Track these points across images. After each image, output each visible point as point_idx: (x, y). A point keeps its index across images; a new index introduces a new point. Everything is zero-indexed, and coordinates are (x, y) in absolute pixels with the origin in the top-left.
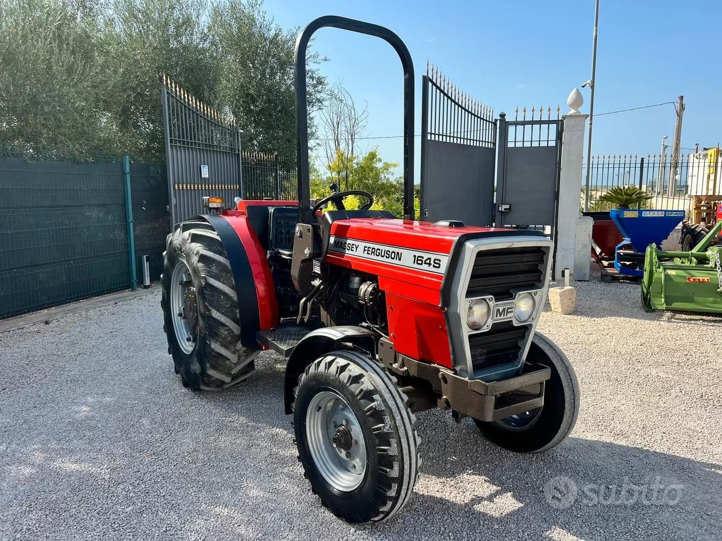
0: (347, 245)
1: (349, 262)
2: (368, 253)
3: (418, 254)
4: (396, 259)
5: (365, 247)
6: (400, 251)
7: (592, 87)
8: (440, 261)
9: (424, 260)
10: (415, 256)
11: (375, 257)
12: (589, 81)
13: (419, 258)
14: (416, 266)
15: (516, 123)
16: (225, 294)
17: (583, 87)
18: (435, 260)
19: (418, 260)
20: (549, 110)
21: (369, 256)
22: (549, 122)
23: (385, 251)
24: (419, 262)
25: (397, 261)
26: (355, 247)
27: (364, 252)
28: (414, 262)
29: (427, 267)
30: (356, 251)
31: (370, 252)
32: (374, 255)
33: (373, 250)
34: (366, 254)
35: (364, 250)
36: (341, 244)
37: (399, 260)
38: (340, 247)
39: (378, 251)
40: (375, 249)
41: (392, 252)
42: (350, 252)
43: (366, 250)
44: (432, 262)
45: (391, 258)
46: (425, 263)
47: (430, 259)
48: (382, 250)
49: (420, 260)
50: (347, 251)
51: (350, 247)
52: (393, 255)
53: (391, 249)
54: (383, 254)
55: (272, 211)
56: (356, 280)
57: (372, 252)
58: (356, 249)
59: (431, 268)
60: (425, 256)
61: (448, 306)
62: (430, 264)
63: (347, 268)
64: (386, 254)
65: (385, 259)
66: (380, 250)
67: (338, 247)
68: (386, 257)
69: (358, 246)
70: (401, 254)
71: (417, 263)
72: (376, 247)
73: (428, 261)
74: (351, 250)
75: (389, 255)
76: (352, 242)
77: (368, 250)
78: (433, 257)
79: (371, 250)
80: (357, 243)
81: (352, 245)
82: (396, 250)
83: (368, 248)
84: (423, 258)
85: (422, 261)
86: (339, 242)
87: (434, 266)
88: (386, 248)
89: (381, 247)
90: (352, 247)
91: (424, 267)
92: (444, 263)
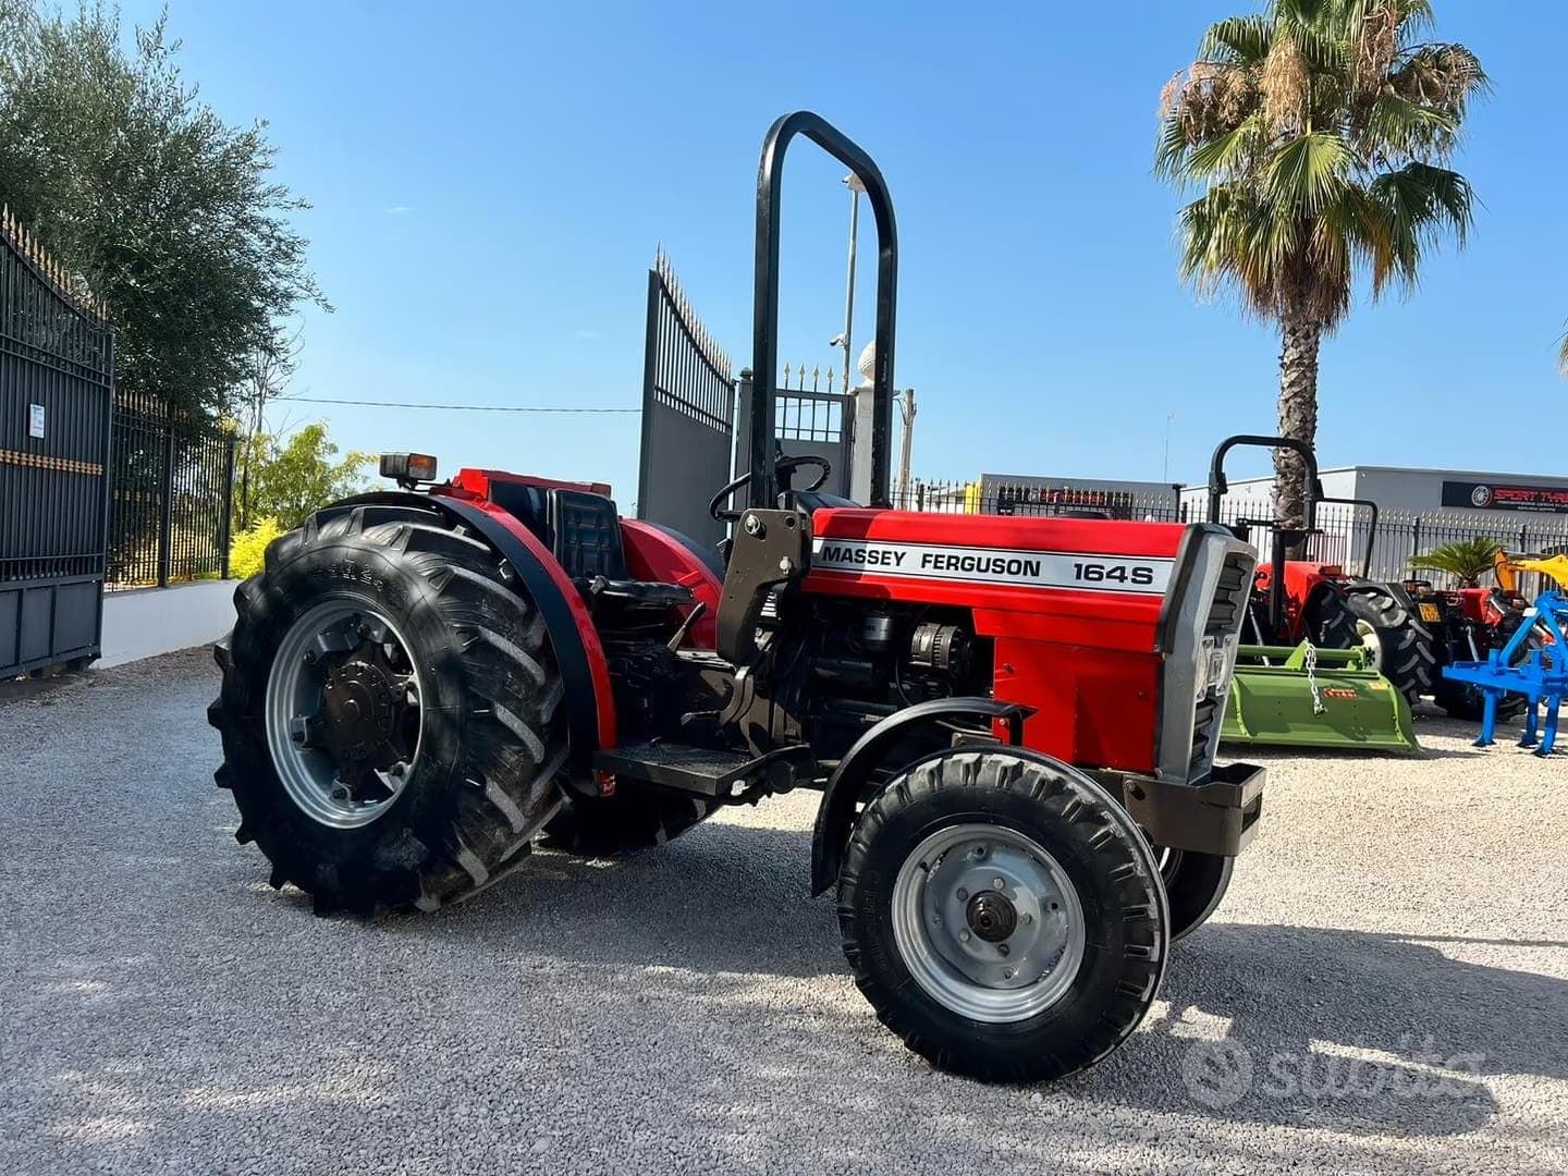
0: (866, 555)
1: (882, 586)
2: (936, 567)
3: (1085, 561)
4: (1025, 574)
5: (925, 556)
6: (1033, 558)
7: (847, 347)
8: (1150, 571)
9: (1105, 572)
10: (1079, 566)
11: (961, 573)
12: (842, 336)
13: (1091, 569)
14: (1083, 582)
16: (516, 667)
17: (833, 344)
18: (1135, 570)
19: (1087, 572)
20: (830, 375)
21: (944, 572)
22: (829, 397)
23: (989, 560)
24: (1091, 575)
25: (1029, 578)
26: (893, 556)
27: (923, 566)
28: (1078, 577)
29: (1114, 584)
30: (898, 564)
31: (945, 565)
32: (957, 568)
33: (953, 561)
34: (929, 567)
35: (925, 561)
36: (845, 554)
37: (1033, 574)
38: (844, 558)
39: (968, 561)
40: (957, 558)
41: (1011, 562)
42: (878, 567)
43: (930, 562)
44: (1128, 573)
45: (1009, 572)
46: (1109, 576)
47: (1123, 569)
48: (980, 559)
49: (1093, 572)
50: (867, 566)
51: (877, 558)
52: (1014, 567)
53: (1007, 556)
54: (983, 567)
55: (554, 496)
56: (884, 623)
57: (949, 565)
58: (899, 559)
59: (1128, 585)
60: (1109, 564)
61: (1170, 651)
62: (1122, 578)
63: (877, 598)
64: (992, 567)
65: (990, 575)
66: (973, 559)
67: (837, 560)
68: (994, 571)
69: (903, 554)
70: (1038, 563)
71: (1087, 577)
72: (961, 553)
73: (1118, 573)
74: (883, 563)
75: (1003, 567)
76: (881, 548)
77: (936, 561)
78: (1130, 565)
79: (945, 560)
80: (900, 549)
81: (884, 553)
82: (1023, 557)
83: (937, 556)
84: (1102, 568)
85: (1101, 574)
86: (838, 550)
87: (1134, 581)
88: (994, 555)
89: (975, 554)
90: (883, 558)
91: (1106, 583)
92: (1163, 574)
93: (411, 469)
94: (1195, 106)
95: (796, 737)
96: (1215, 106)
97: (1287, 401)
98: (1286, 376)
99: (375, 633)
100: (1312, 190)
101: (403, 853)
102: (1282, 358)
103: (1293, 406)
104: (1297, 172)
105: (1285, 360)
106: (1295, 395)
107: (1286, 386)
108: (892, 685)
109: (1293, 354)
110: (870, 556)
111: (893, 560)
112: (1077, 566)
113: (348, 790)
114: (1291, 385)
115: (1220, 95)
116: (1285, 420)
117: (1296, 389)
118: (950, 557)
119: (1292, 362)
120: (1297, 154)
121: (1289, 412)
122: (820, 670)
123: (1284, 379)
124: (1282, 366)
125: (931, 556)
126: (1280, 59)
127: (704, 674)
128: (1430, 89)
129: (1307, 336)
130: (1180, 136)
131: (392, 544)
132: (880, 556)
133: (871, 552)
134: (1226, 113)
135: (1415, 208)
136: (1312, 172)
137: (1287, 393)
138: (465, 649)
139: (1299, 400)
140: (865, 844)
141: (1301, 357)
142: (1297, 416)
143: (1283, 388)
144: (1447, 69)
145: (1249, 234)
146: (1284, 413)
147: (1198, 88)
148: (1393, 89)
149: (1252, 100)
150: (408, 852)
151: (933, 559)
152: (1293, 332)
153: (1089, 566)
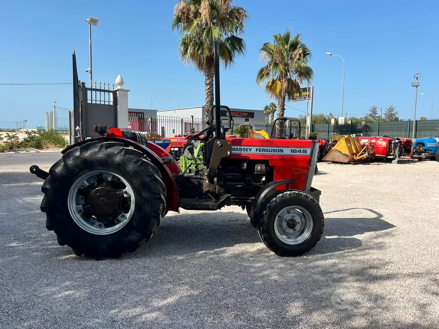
1: (247, 156)
2: (259, 151)
3: (293, 149)
4: (280, 152)
5: (257, 149)
6: (282, 149)
7: (91, 72)
8: (306, 150)
9: (297, 151)
10: (291, 150)
11: (265, 153)
12: (89, 69)
14: (293, 153)
15: (92, 89)
17: (87, 71)
18: (303, 150)
19: (293, 151)
20: (109, 85)
21: (262, 152)
22: (109, 91)
23: (272, 149)
24: (294, 152)
25: (281, 153)
26: (249, 149)
27: (256, 151)
28: (292, 152)
29: (299, 153)
30: (250, 151)
31: (262, 151)
32: (264, 152)
33: (263, 150)
34: (258, 152)
35: (257, 150)
36: (236, 149)
37: (282, 152)
38: (236, 150)
39: (267, 150)
40: (264, 149)
41: (277, 150)
42: (245, 152)
44: (302, 151)
45: (277, 152)
46: (298, 152)
47: (301, 150)
48: (269, 149)
50: (242, 152)
51: (245, 150)
52: (277, 151)
53: (276, 148)
54: (270, 151)
55: (138, 135)
56: (245, 164)
57: (263, 151)
58: (250, 150)
59: (302, 153)
60: (298, 149)
61: (310, 166)
62: (301, 152)
63: (246, 159)
64: (272, 151)
65: (272, 153)
66: (268, 149)
67: (235, 150)
68: (273, 152)
69: (251, 149)
70: (283, 150)
71: (293, 152)
72: (265, 148)
73: (300, 151)
74: (246, 151)
75: (275, 151)
76: (246, 147)
77: (259, 150)
78: (302, 149)
79: (262, 150)
80: (250, 148)
81: (246, 149)
82: (279, 149)
83: (259, 149)
84: (296, 150)
85: (296, 152)
86: (234, 148)
87: (303, 152)
88: (273, 148)
89: (268, 148)
90: (246, 150)
91: (297, 153)
92: (309, 151)
93: (106, 130)
94: (183, 13)
95: (223, 193)
96: (188, 14)
97: (207, 93)
98: (207, 87)
99: (109, 178)
100: (214, 40)
101: (132, 237)
102: (205, 82)
103: (209, 94)
104: (210, 35)
105: (206, 83)
106: (209, 92)
107: (207, 89)
108: (247, 179)
109: (208, 82)
110: (243, 149)
111: (249, 150)
113: (102, 224)
114: (208, 89)
115: (189, 11)
116: (207, 98)
117: (209, 90)
118: (263, 149)
119: (208, 83)
120: (209, 32)
121: (208, 96)
122: (228, 176)
123: (206, 88)
124: (206, 84)
125: (258, 149)
126: (205, 5)
127: (191, 180)
128: (236, 18)
129: (211, 77)
130: (179, 20)
131: (118, 153)
132: (245, 149)
133: (243, 148)
134: (191, 16)
135: (234, 48)
136: (213, 36)
137: (207, 91)
138: (149, 181)
139: (210, 93)
140: (268, 214)
141: (210, 82)
142: (210, 97)
143: (206, 90)
144: (240, 13)
145: (198, 50)
146: (207, 96)
147: (183, 8)
148: (228, 17)
149: (197, 14)
150: (134, 237)
151: (258, 150)
152: (208, 76)
153: (294, 150)
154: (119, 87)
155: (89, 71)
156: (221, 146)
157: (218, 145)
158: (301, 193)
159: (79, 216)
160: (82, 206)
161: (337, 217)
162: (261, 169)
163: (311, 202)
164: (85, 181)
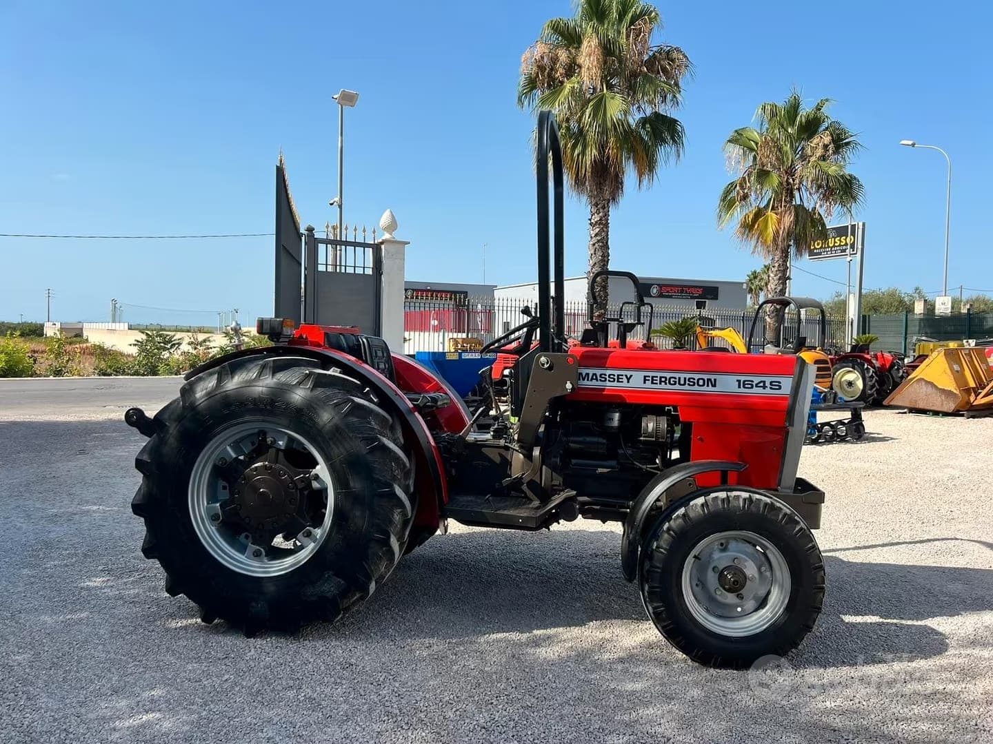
0: (607, 377)
1: (621, 395)
2: (652, 383)
3: (742, 378)
4: (708, 386)
5: (645, 377)
6: (712, 377)
7: (340, 207)
8: (780, 382)
9: (754, 384)
10: (739, 381)
11: (669, 386)
12: (337, 199)
14: (742, 390)
15: (326, 242)
17: (332, 204)
18: (771, 383)
19: (744, 385)
20: (364, 231)
21: (658, 386)
22: (364, 245)
23: (685, 379)
24: (746, 386)
25: (710, 388)
26: (624, 377)
27: (645, 383)
28: (739, 387)
29: (760, 390)
30: (628, 382)
31: (658, 382)
32: (666, 384)
33: (663, 379)
34: (648, 384)
35: (645, 381)
36: (593, 376)
37: (712, 386)
38: (592, 379)
39: (672, 380)
40: (666, 378)
41: (698, 380)
42: (615, 384)
43: (649, 380)
44: (768, 384)
45: (698, 385)
46: (757, 386)
47: (764, 382)
48: (680, 378)
49: (747, 384)
50: (608, 383)
51: (614, 379)
52: (701, 382)
53: (697, 376)
54: (682, 382)
55: (364, 340)
56: (617, 416)
57: (661, 382)
58: (628, 380)
59: (768, 391)
60: (756, 380)
61: (792, 425)
62: (764, 387)
63: (616, 402)
64: (687, 382)
65: (687, 387)
66: (675, 378)
67: (588, 380)
68: (689, 385)
69: (631, 376)
70: (715, 380)
71: (744, 387)
72: (668, 375)
73: (762, 384)
74: (618, 381)
75: (694, 383)
76: (616, 373)
77: (653, 380)
78: (768, 380)
79: (658, 379)
80: (629, 373)
81: (618, 375)
82: (706, 377)
83: (653, 377)
84: (752, 381)
85: (752, 385)
86: (588, 374)
87: (771, 388)
88: (688, 376)
89: (677, 375)
90: (618, 378)
91: (755, 390)
92: (787, 384)
93: (284, 329)
94: (541, 68)
95: (559, 485)
96: (552, 69)
97: (594, 245)
98: (593, 230)
99: (281, 443)
100: (609, 124)
101: (326, 587)
102: (590, 220)
103: (598, 247)
104: (601, 114)
105: (592, 221)
106: (598, 241)
107: (593, 236)
108: (621, 451)
109: (596, 218)
110: (609, 377)
111: (625, 380)
112: (737, 381)
113: (262, 550)
114: (596, 235)
115: (555, 64)
116: (594, 255)
117: (599, 238)
118: (661, 378)
119: (596, 222)
120: (600, 106)
121: (595, 251)
122: (572, 445)
123: (592, 232)
124: (591, 224)
125: (649, 377)
126: (590, 46)
127: (484, 450)
128: (664, 70)
129: (604, 208)
130: (532, 84)
131: (299, 383)
132: (616, 377)
133: (610, 375)
134: (559, 74)
135: (658, 138)
136: (609, 116)
137: (594, 240)
138: (368, 451)
139: (601, 244)
140: (665, 549)
141: (600, 220)
142: (600, 253)
143: (591, 237)
144: (673, 61)
145: (574, 147)
146: (592, 252)
147: (542, 58)
148: (645, 69)
149: (572, 69)
150: (330, 586)
151: (650, 379)
152: (596, 205)
153: (744, 381)
154: (387, 236)
155: (335, 204)
156: (550, 368)
157: (543, 365)
158: (758, 496)
159: (213, 529)
160: (220, 505)
161: (891, 562)
162: (656, 429)
163: (786, 523)
164: (228, 448)
